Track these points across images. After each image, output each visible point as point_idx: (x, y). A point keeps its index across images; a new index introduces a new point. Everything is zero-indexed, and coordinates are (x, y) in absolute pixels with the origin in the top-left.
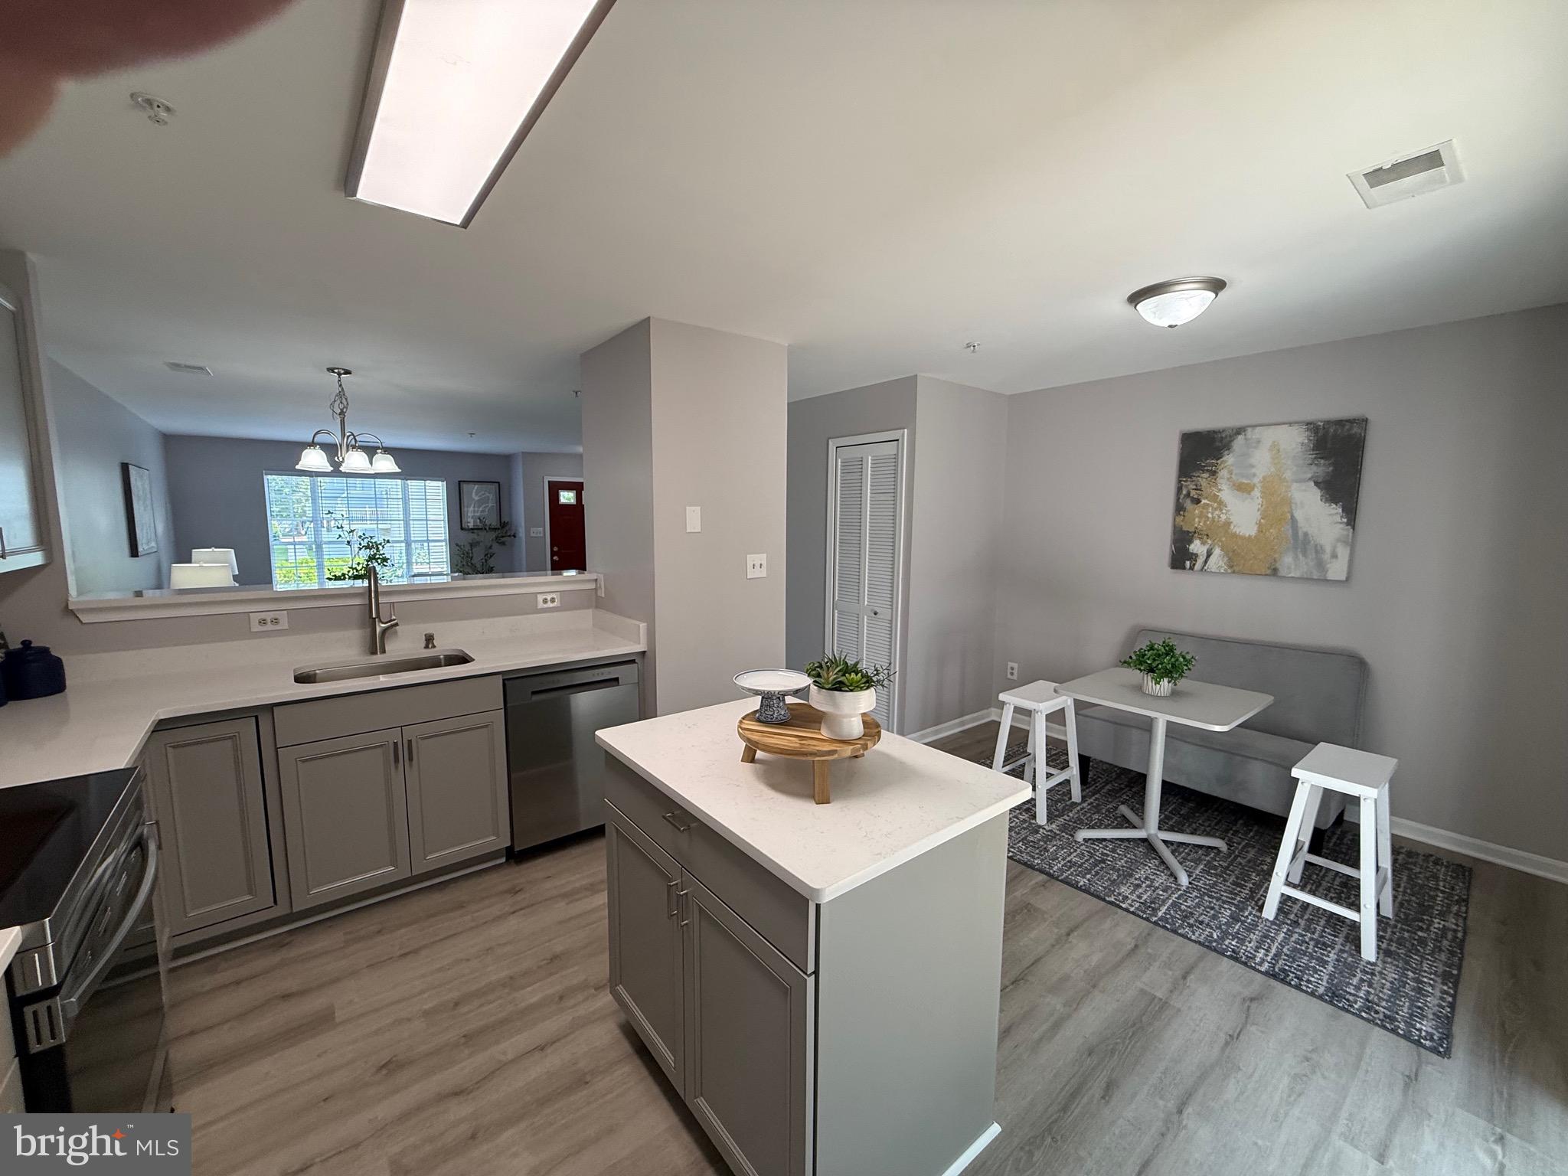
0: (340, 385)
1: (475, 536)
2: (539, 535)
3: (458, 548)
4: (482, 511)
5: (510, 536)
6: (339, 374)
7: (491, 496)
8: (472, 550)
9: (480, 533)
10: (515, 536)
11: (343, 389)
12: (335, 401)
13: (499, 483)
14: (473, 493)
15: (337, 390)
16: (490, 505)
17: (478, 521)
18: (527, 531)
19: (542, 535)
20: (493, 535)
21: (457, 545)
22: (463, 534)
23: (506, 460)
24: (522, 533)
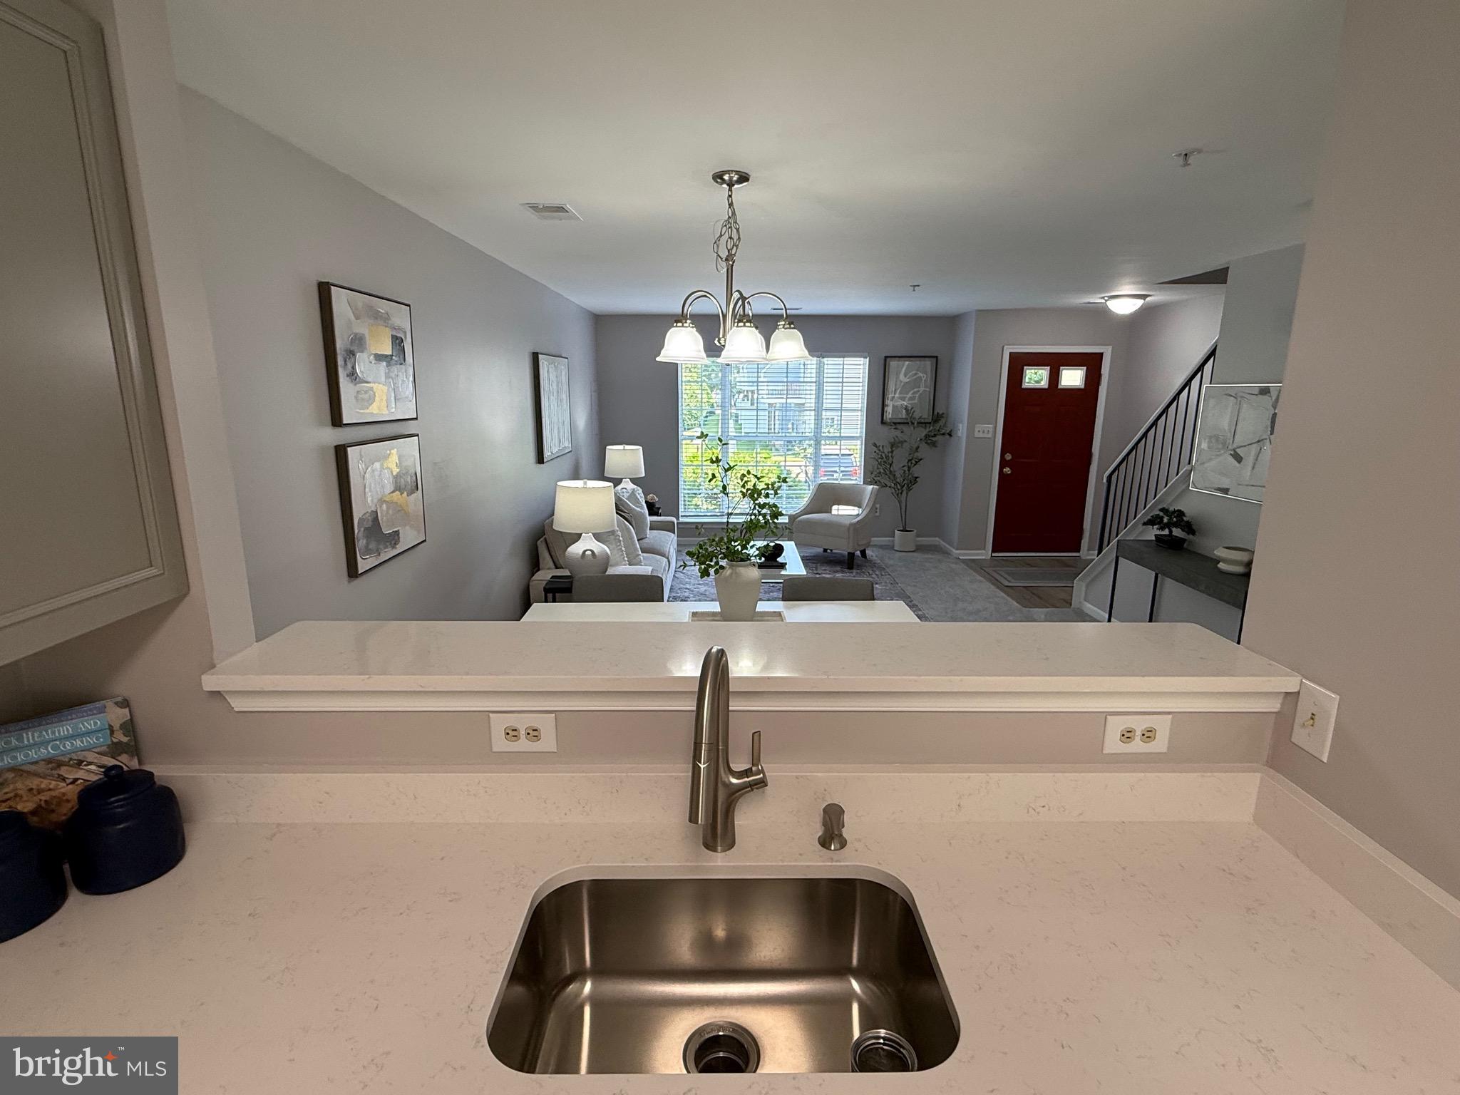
0: (731, 205)
1: (898, 433)
2: (986, 436)
3: (875, 449)
4: (911, 399)
5: (943, 434)
6: (731, 185)
7: (924, 377)
8: (892, 452)
9: (904, 428)
10: (950, 435)
11: (734, 213)
12: (721, 236)
13: (937, 357)
14: (902, 373)
15: (725, 213)
16: (922, 389)
17: (904, 411)
18: (971, 429)
19: (990, 436)
20: (922, 432)
21: (875, 445)
22: (886, 428)
23: (949, 323)
24: (962, 430)
